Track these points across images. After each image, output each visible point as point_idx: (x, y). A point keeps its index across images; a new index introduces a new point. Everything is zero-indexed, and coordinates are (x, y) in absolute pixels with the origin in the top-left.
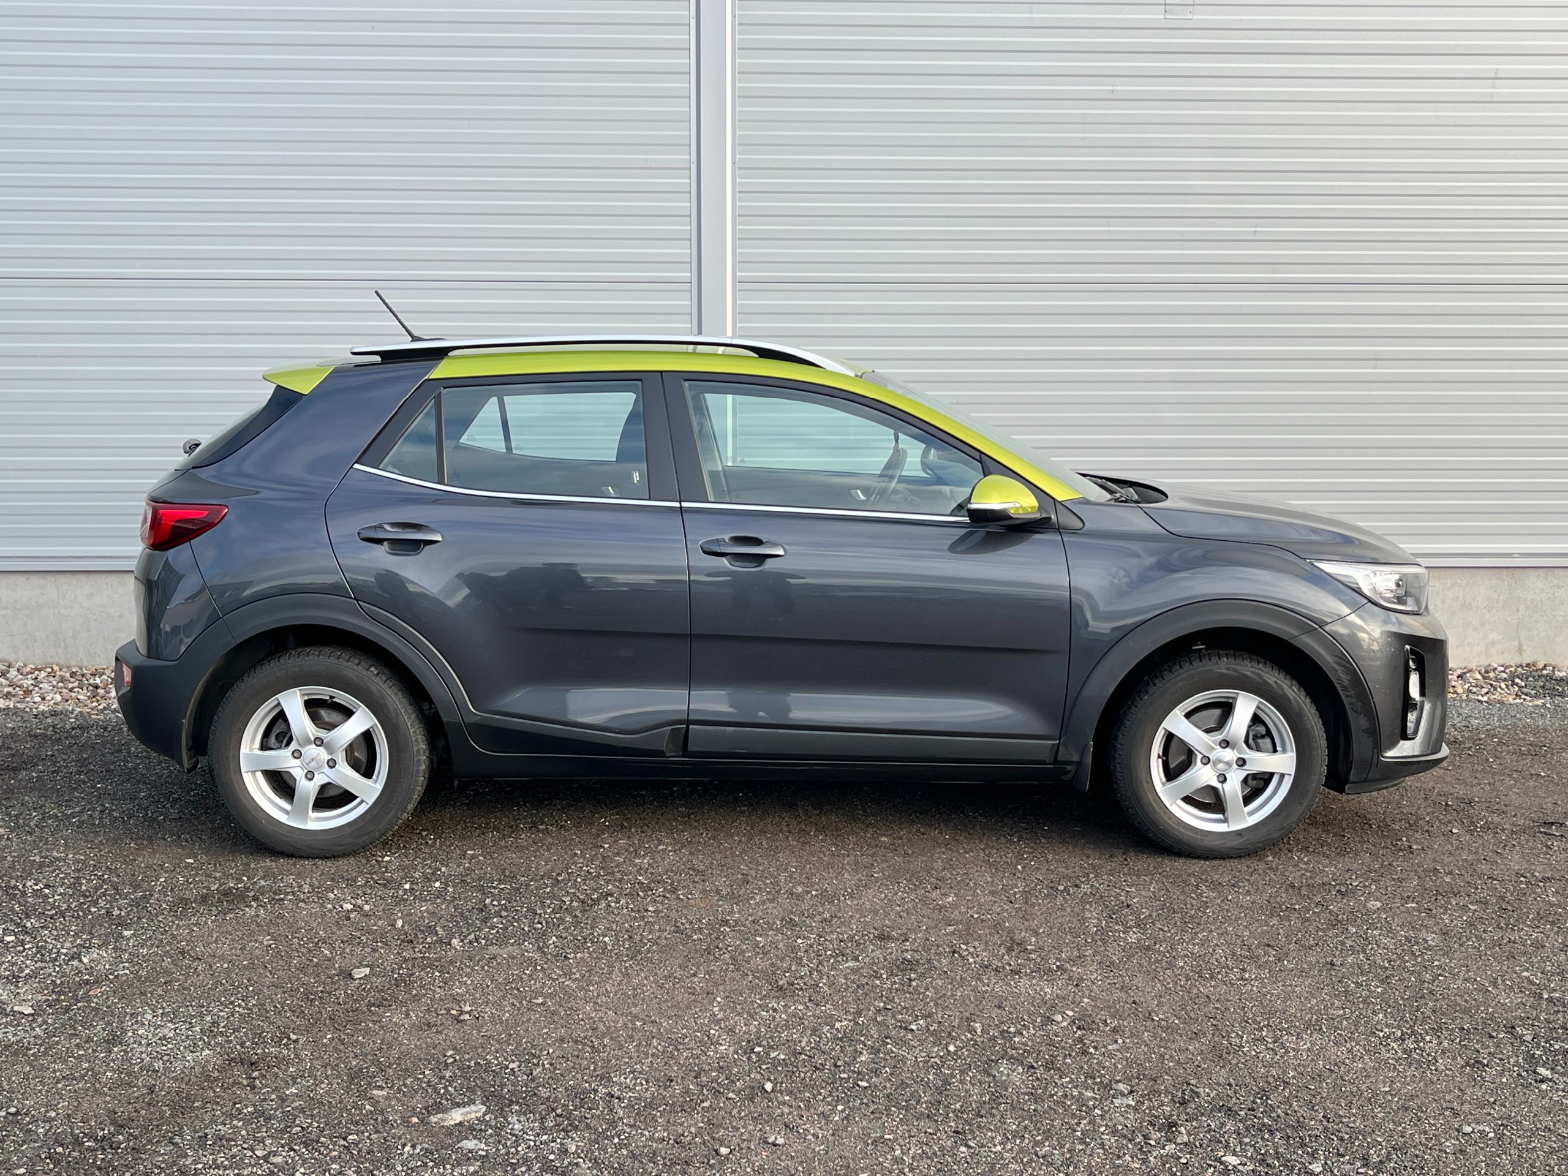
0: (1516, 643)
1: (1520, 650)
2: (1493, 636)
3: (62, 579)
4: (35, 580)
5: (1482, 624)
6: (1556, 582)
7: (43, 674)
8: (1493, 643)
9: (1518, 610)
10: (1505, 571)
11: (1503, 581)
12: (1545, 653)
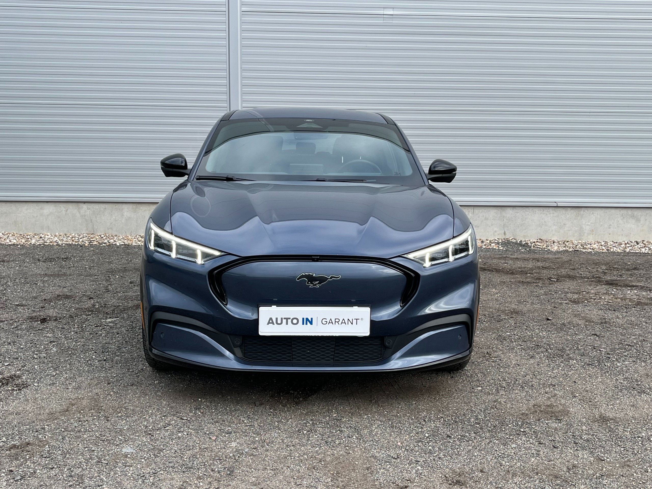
0: (503, 232)
1: (505, 234)
2: (495, 229)
3: (17, 204)
4: (8, 204)
5: (492, 225)
6: (516, 211)
7: (11, 235)
8: (496, 231)
9: (504, 220)
10: (499, 208)
11: (498, 210)
12: (513, 235)
